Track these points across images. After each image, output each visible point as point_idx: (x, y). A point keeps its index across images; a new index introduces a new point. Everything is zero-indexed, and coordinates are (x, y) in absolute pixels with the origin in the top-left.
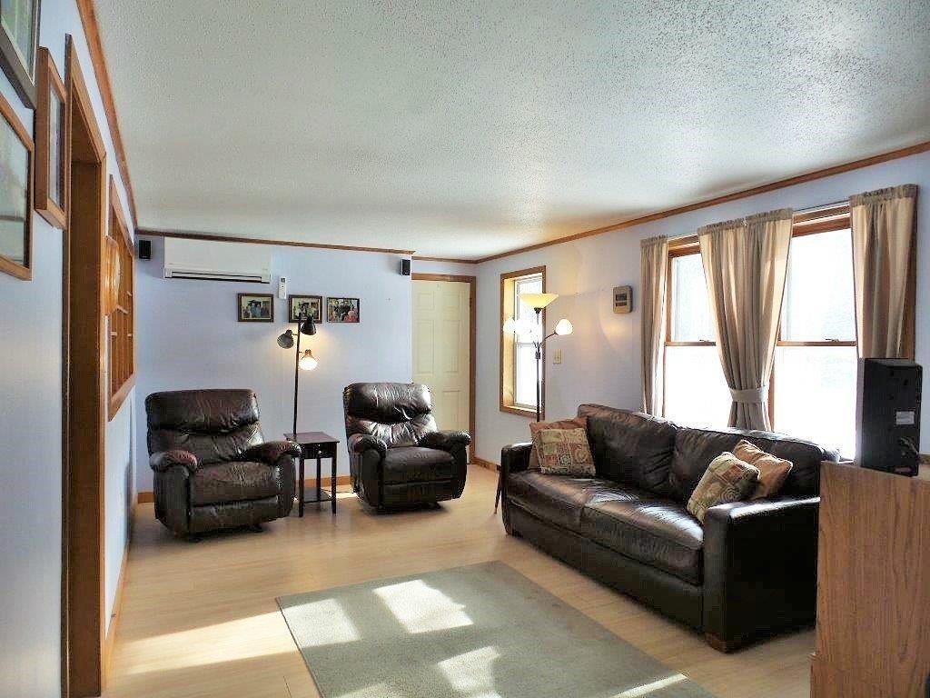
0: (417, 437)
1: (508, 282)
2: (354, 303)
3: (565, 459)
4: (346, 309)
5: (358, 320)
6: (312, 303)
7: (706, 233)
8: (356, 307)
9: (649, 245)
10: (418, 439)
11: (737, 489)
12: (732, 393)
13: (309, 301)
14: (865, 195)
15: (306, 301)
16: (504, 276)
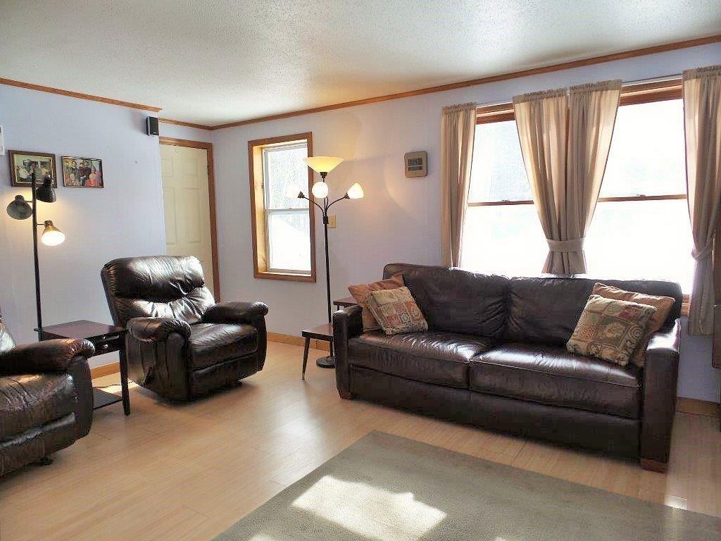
0: (200, 313)
1: (256, 149)
2: (96, 165)
3: (404, 317)
4: (86, 171)
5: (102, 185)
6: (43, 163)
7: (524, 101)
8: (98, 169)
9: (451, 112)
10: (201, 314)
11: (641, 327)
12: (549, 244)
13: (38, 159)
14: (700, 70)
15: (33, 159)
16: (252, 144)
